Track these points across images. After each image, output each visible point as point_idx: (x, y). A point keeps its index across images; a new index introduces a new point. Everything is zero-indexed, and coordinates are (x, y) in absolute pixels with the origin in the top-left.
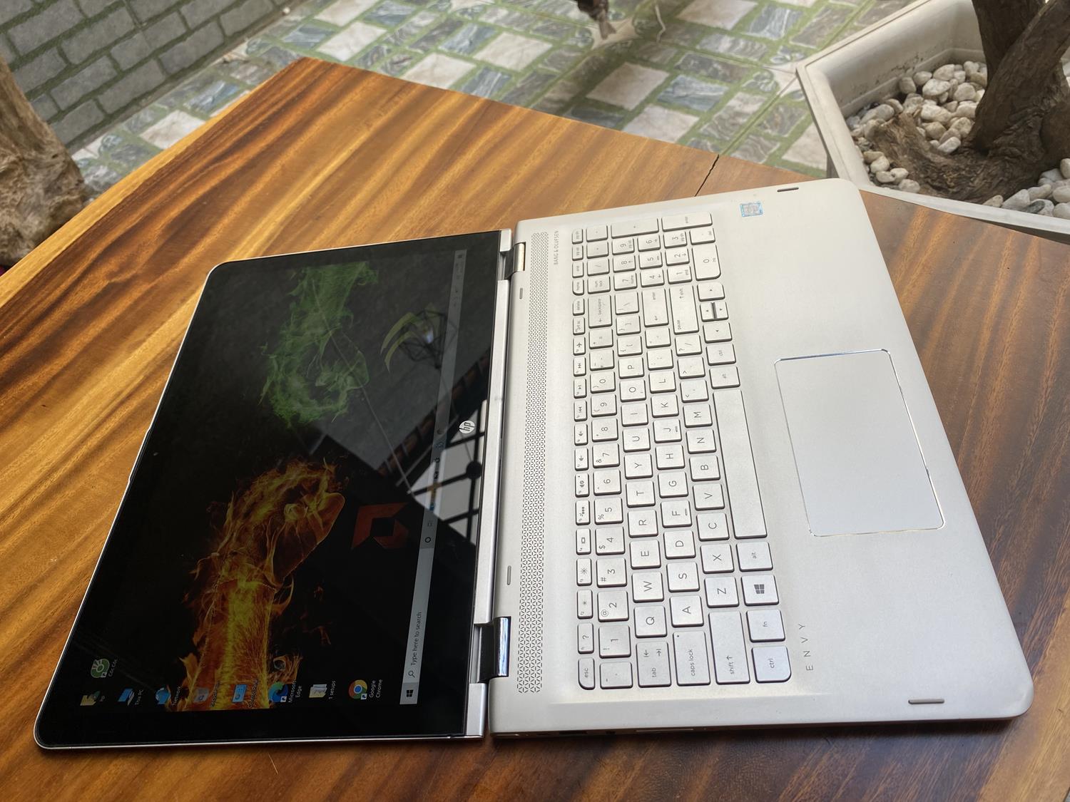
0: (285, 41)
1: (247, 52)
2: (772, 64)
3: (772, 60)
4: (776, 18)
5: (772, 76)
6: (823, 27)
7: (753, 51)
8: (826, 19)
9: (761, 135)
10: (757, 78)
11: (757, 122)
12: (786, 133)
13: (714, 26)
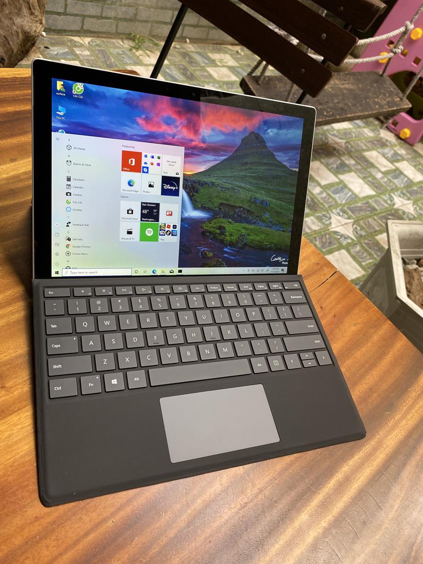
0: (112, 51)
1: (89, 43)
2: (333, 212)
3: (334, 211)
4: (344, 193)
5: (330, 218)
6: (361, 210)
7: (327, 201)
8: (364, 208)
9: (313, 243)
10: (324, 215)
11: (314, 236)
12: (324, 249)
13: (316, 179)
